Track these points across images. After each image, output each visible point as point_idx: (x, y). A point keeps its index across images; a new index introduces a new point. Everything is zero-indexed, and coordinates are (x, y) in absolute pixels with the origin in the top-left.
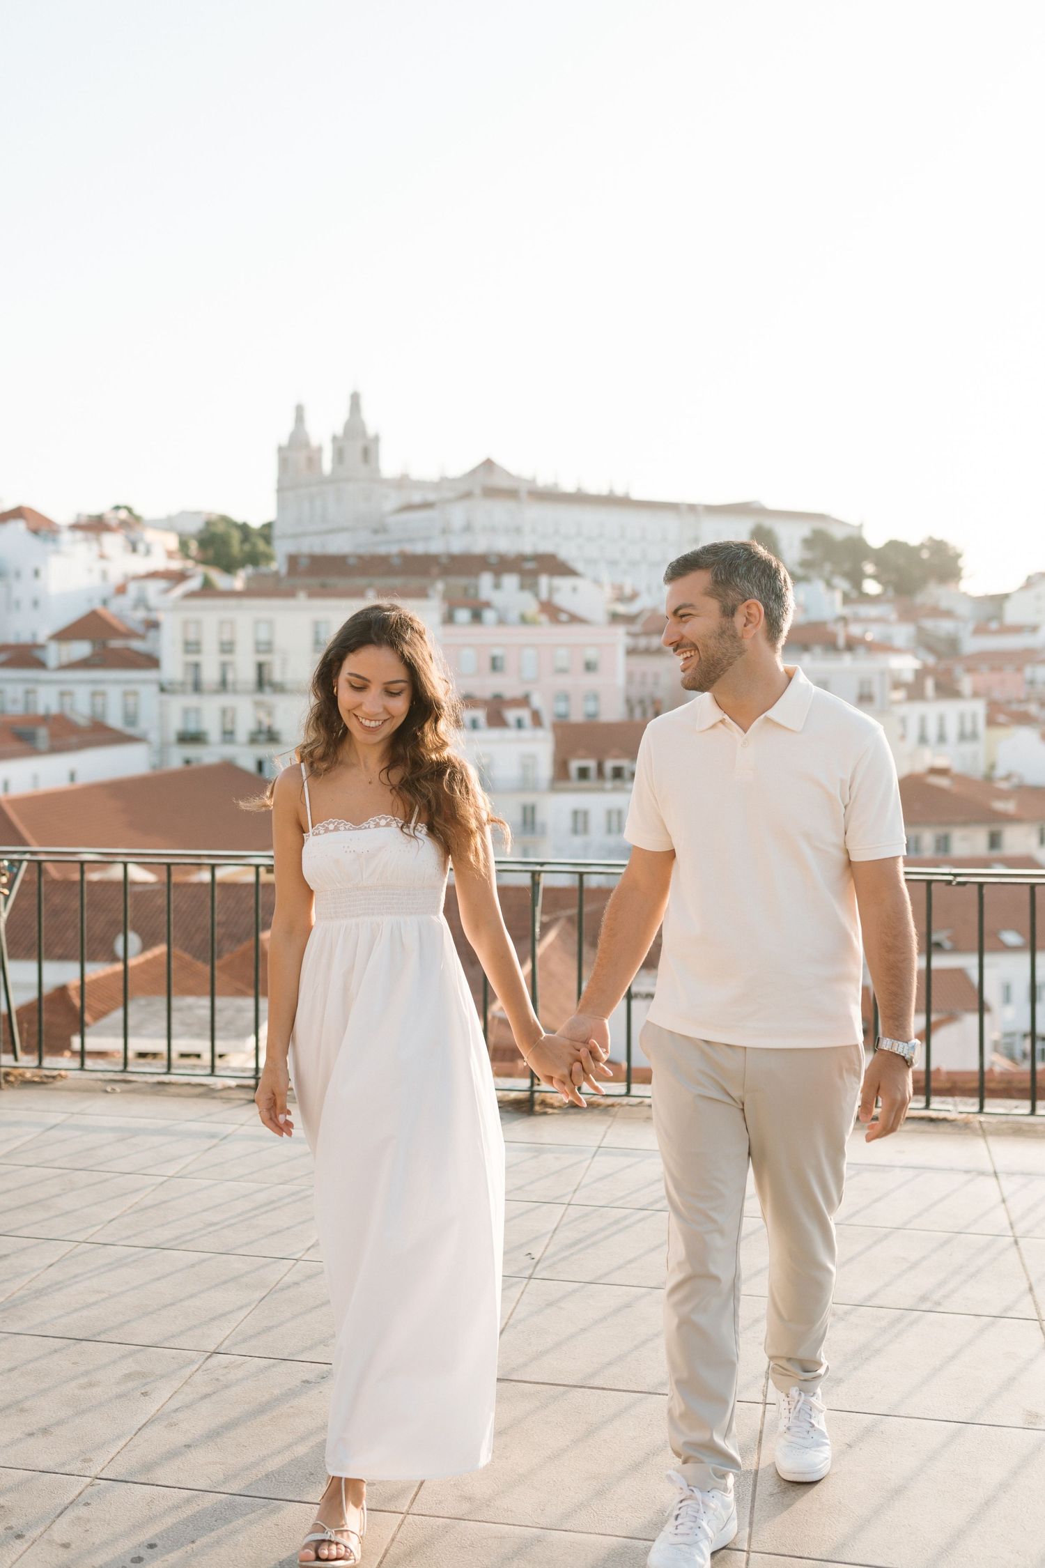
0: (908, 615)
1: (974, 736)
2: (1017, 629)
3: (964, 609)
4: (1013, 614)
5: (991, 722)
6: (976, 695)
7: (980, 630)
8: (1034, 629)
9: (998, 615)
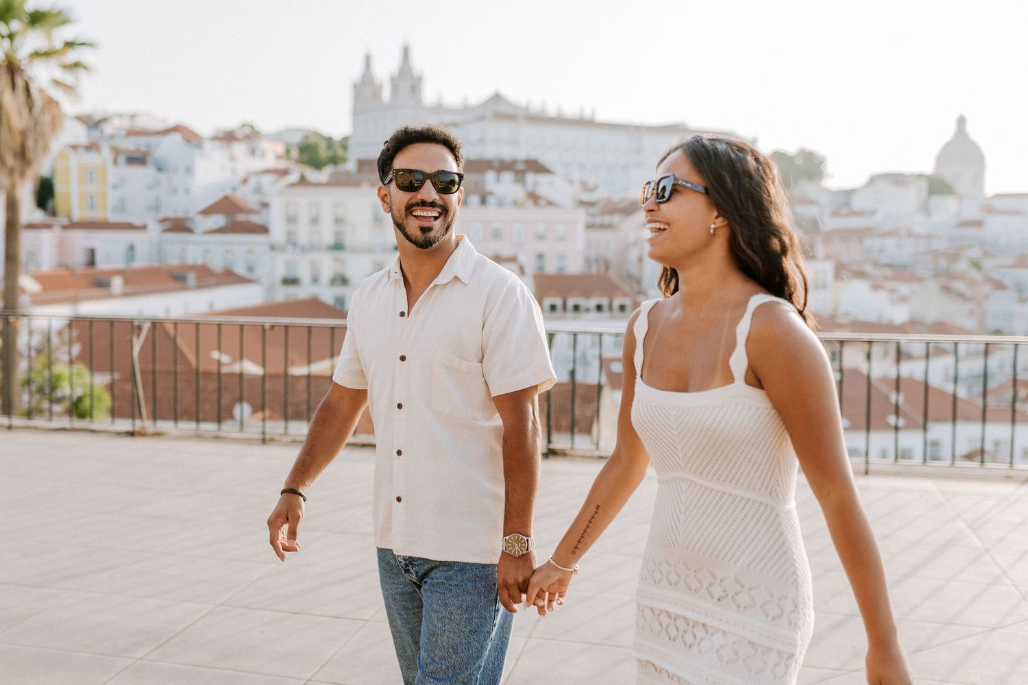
1: (824, 286)
2: (860, 214)
3: (824, 199)
4: (858, 203)
5: (838, 276)
6: (827, 257)
7: (835, 214)
8: (873, 213)
9: (847, 204)
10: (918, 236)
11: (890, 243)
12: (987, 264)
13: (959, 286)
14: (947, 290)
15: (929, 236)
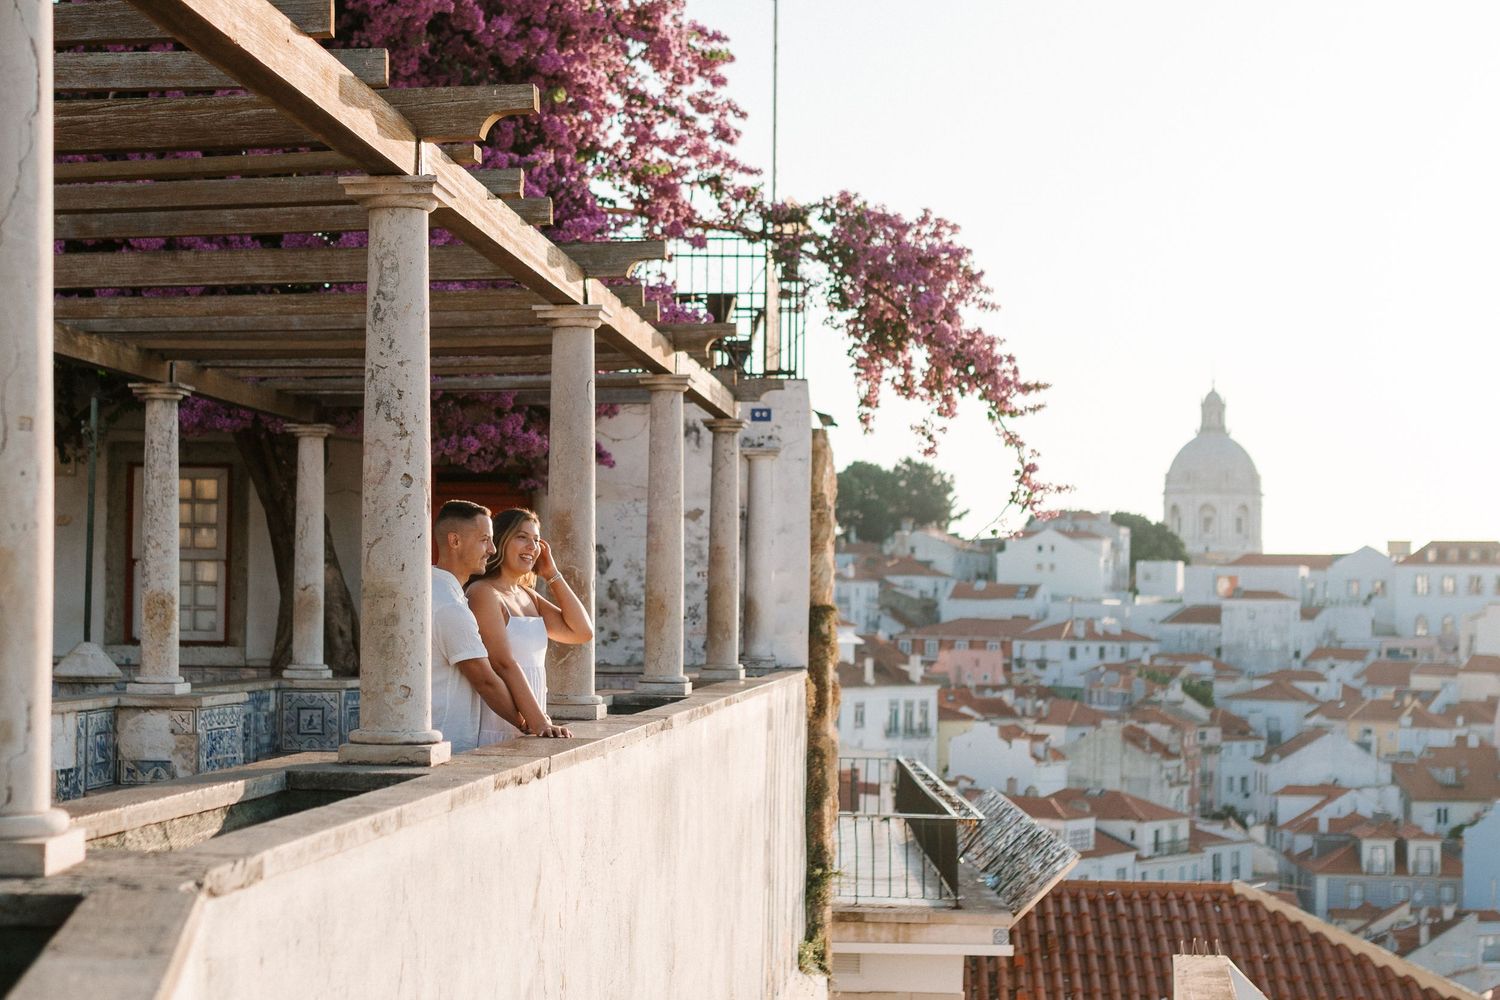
0: (871, 570)
1: (924, 730)
2: (1011, 592)
3: (945, 562)
4: (1009, 570)
5: (945, 714)
6: (926, 680)
7: (961, 593)
8: (1032, 591)
9: (989, 575)
10: (1108, 636)
11: (1056, 649)
12: (1221, 688)
13: (1157, 730)
14: (1134, 737)
15: (1127, 636)
